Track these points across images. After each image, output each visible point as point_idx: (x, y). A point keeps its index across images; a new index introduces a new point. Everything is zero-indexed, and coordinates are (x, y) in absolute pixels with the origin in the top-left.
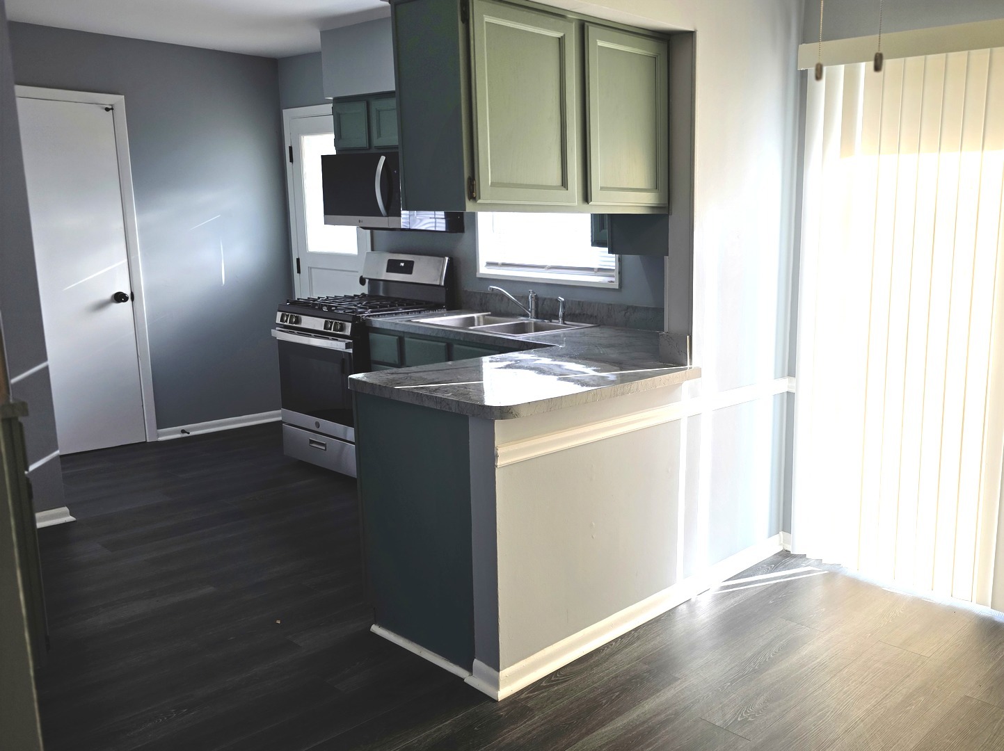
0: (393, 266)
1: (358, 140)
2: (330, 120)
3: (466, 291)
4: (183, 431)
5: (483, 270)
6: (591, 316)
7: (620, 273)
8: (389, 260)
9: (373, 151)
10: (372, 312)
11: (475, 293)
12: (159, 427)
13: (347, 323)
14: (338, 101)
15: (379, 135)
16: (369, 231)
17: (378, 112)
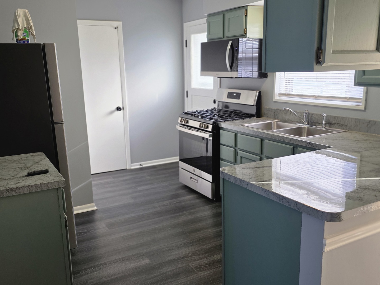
0: (230, 95)
1: (218, 35)
2: (206, 25)
3: (266, 108)
4: (140, 165)
5: (277, 98)
6: (343, 125)
7: (366, 100)
8: (229, 93)
9: (225, 39)
10: (221, 119)
11: (271, 109)
12: (132, 163)
13: (210, 125)
14: (210, 15)
15: (229, 31)
16: (219, 79)
17: (229, 19)
